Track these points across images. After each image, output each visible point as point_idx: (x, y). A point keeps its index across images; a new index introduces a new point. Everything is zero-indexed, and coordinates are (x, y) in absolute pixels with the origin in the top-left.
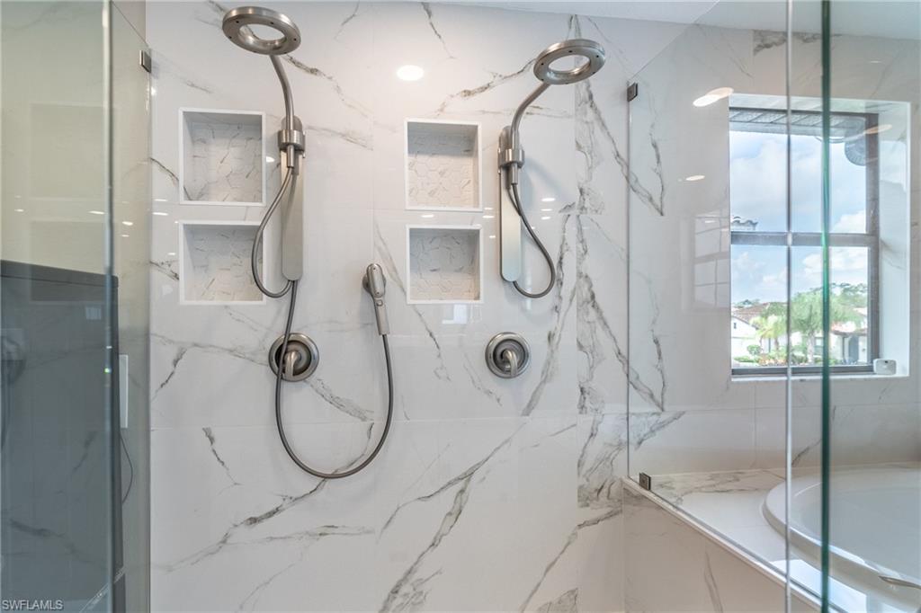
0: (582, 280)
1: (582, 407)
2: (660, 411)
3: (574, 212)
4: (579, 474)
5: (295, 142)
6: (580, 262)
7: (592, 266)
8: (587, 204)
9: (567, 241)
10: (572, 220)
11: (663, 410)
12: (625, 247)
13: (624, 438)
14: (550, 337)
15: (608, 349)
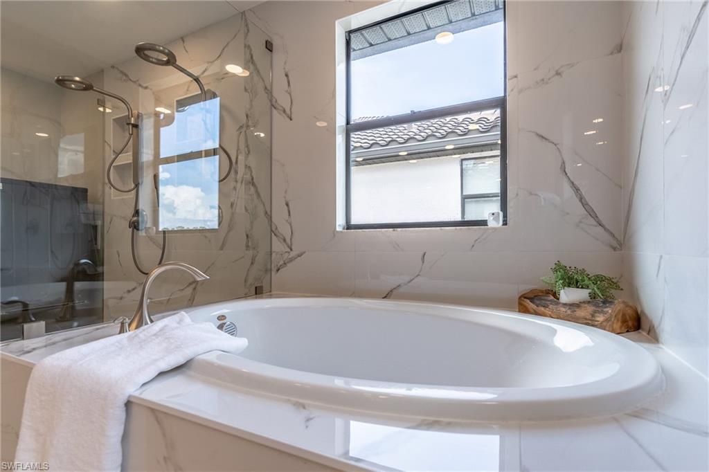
0: (247, 170)
1: (247, 246)
2: (289, 250)
3: (243, 130)
4: (245, 285)
5: (132, 122)
6: (246, 158)
7: (252, 161)
8: (250, 123)
9: (240, 148)
10: (243, 133)
11: (291, 250)
12: (269, 146)
13: (269, 267)
14: (232, 205)
15: (261, 210)
